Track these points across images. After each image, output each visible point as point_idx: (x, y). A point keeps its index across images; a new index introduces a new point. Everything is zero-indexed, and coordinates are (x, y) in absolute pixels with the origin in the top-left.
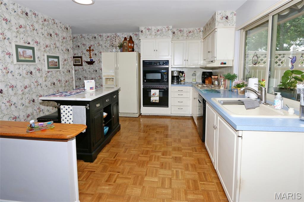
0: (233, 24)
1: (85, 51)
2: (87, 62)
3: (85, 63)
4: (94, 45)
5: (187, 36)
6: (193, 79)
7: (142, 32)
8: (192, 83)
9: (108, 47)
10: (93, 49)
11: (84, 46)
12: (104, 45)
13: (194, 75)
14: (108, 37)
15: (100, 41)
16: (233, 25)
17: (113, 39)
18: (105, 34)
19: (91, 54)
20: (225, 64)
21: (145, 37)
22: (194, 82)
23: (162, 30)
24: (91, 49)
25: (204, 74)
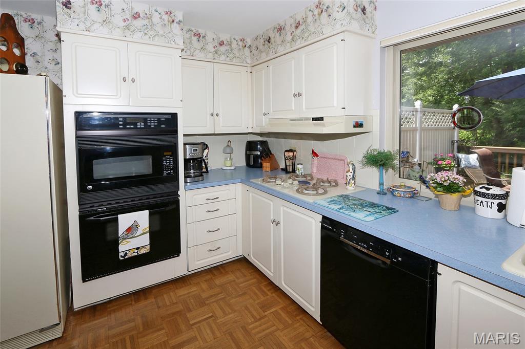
7: (68, 4)
13: (228, 150)
16: (373, 33)
20: (361, 125)
22: (229, 168)
25: (251, 146)
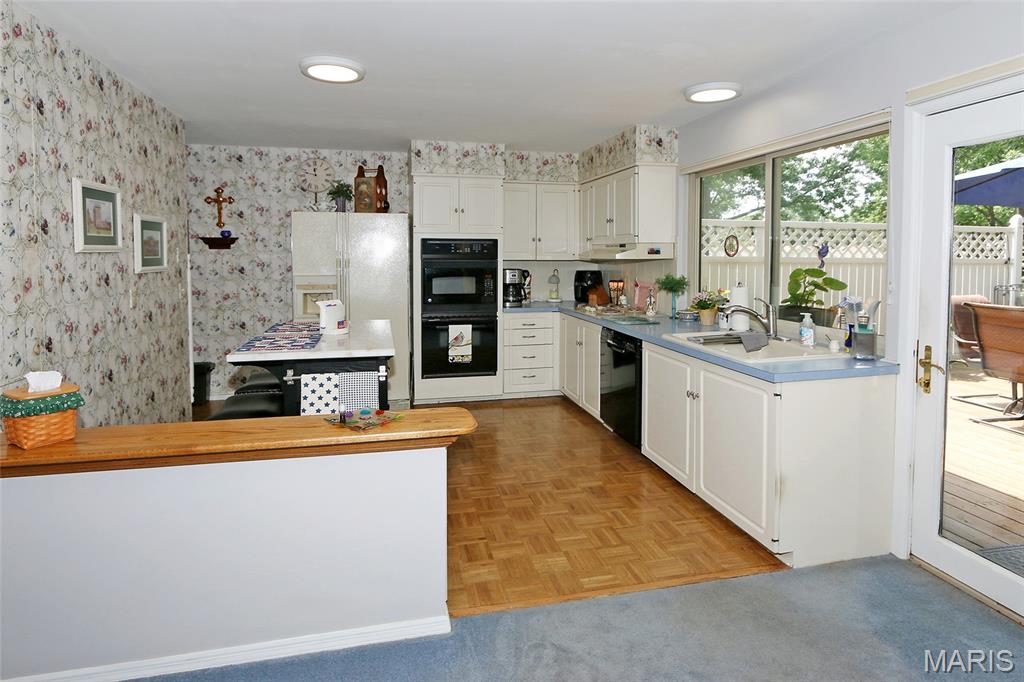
0: (673, 158)
1: (199, 203)
2: (207, 241)
3: (196, 242)
4: (234, 184)
5: (539, 173)
6: (551, 291)
7: (418, 154)
8: (547, 302)
9: (288, 192)
10: (230, 198)
11: (195, 185)
12: (274, 184)
13: (554, 279)
14: (288, 159)
15: (259, 171)
16: (673, 162)
17: (306, 167)
18: (276, 149)
19: (225, 212)
20: (658, 252)
21: (428, 169)
22: (555, 300)
23: (476, 153)
24: (226, 194)
25: (580, 276)
